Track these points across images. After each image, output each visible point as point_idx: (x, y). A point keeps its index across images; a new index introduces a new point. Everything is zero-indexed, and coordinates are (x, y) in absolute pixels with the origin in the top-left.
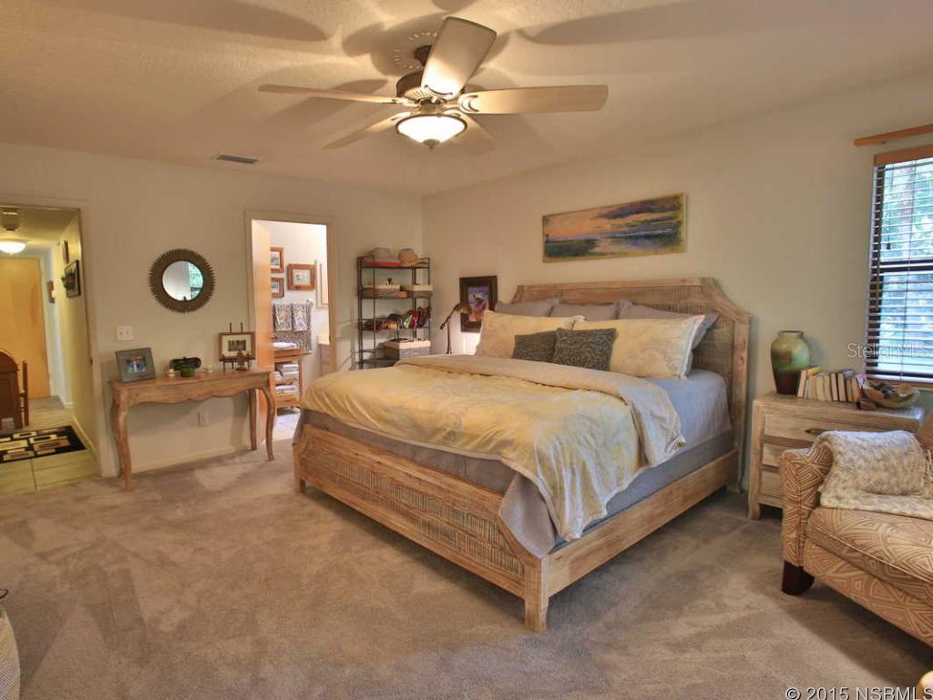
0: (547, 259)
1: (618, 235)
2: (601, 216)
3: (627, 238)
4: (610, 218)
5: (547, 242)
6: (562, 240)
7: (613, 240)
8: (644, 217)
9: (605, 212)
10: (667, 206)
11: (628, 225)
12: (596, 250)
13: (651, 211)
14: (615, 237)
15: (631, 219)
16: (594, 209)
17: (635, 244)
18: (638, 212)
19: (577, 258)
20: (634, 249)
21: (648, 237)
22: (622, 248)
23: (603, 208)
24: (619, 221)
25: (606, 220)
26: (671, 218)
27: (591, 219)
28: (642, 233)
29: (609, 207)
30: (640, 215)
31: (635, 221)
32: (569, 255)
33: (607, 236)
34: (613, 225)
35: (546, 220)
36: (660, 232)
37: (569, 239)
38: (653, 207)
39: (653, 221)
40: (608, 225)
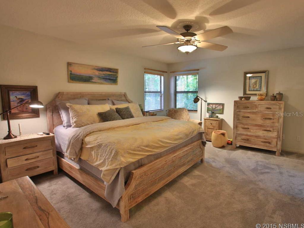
0: (70, 81)
1: (100, 77)
2: (95, 69)
3: (104, 78)
4: (98, 70)
5: (71, 74)
6: (79, 74)
7: (99, 78)
8: (108, 73)
9: (96, 68)
10: (115, 72)
11: (104, 74)
12: (93, 81)
13: (110, 72)
14: (99, 77)
15: (104, 73)
16: (93, 66)
17: (105, 81)
18: (107, 71)
19: (85, 83)
20: (105, 82)
21: (109, 79)
22: (102, 81)
23: (96, 66)
24: (101, 72)
25: (97, 71)
26: (115, 75)
27: (91, 69)
28: (108, 78)
29: (98, 67)
30: (108, 72)
31: (106, 74)
32: (82, 81)
33: (97, 76)
34: (99, 73)
35: (69, 64)
36: (112, 78)
37: (82, 75)
38: (111, 71)
39: (112, 75)
40: (97, 73)
